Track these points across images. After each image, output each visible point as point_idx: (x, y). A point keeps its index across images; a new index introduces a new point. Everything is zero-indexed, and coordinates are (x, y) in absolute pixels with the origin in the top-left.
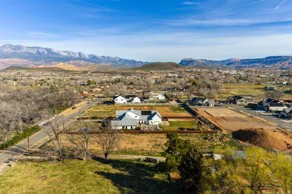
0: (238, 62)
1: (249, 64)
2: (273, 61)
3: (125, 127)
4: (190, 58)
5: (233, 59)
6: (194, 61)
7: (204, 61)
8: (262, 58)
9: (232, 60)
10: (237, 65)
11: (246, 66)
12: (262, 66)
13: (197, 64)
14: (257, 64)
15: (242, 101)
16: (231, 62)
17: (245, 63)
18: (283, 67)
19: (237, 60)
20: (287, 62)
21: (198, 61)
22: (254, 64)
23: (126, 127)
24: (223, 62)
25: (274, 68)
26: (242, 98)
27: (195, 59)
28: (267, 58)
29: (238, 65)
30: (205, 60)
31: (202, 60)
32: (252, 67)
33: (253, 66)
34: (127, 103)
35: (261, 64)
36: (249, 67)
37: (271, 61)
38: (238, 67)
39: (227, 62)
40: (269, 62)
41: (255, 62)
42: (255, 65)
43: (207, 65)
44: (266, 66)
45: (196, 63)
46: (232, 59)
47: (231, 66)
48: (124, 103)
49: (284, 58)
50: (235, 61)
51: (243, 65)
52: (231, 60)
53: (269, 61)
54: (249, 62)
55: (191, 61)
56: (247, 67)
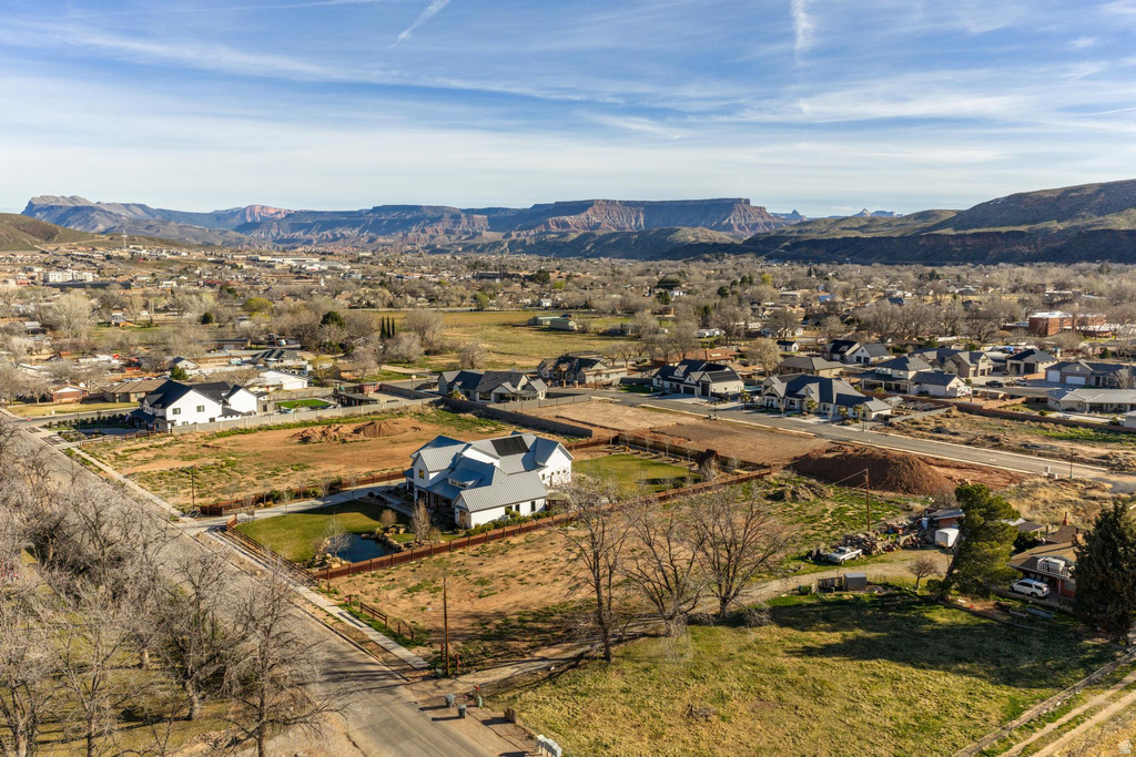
0: (279, 221)
1: (319, 231)
2: (395, 221)
3: (514, 507)
4: (72, 198)
5: (257, 210)
6: (92, 209)
7: (139, 211)
8: (357, 210)
9: (252, 214)
10: (278, 234)
11: (309, 236)
12: (366, 239)
13: (111, 224)
14: (347, 232)
15: (599, 373)
16: (249, 220)
17: (307, 228)
18: (434, 246)
19: (273, 212)
20: (440, 227)
21: (115, 211)
22: (338, 232)
23: (518, 508)
24: (219, 217)
25: (409, 247)
26: (596, 362)
27: (92, 200)
28: (376, 210)
29: (282, 233)
30: (142, 207)
31: (127, 206)
32: (332, 241)
33: (336, 239)
34: (223, 419)
35: (361, 232)
36: (320, 241)
37: (391, 222)
38: (281, 241)
39: (236, 221)
40: (386, 226)
41: (340, 224)
42: (343, 236)
43: (159, 231)
44: (381, 240)
45: (105, 219)
46: (251, 207)
47: (255, 234)
48: (212, 420)
49: (430, 214)
50: (264, 219)
51: (299, 234)
52: (248, 212)
53: (383, 220)
54: (320, 222)
55: (77, 209)
56: (315, 242)
